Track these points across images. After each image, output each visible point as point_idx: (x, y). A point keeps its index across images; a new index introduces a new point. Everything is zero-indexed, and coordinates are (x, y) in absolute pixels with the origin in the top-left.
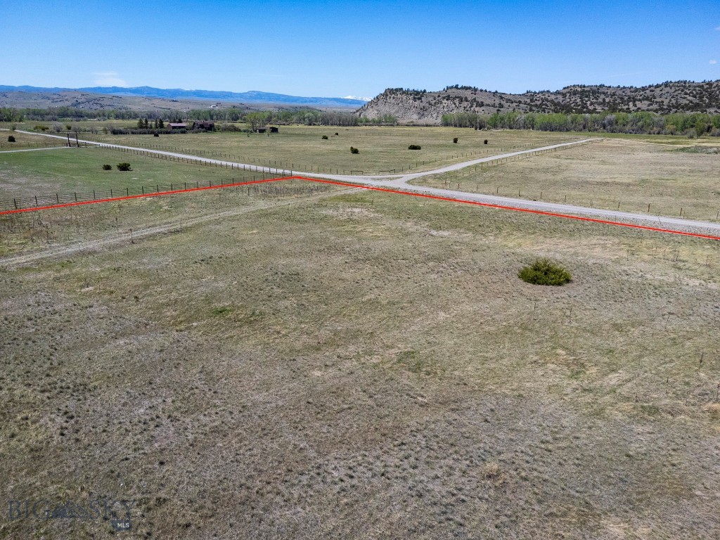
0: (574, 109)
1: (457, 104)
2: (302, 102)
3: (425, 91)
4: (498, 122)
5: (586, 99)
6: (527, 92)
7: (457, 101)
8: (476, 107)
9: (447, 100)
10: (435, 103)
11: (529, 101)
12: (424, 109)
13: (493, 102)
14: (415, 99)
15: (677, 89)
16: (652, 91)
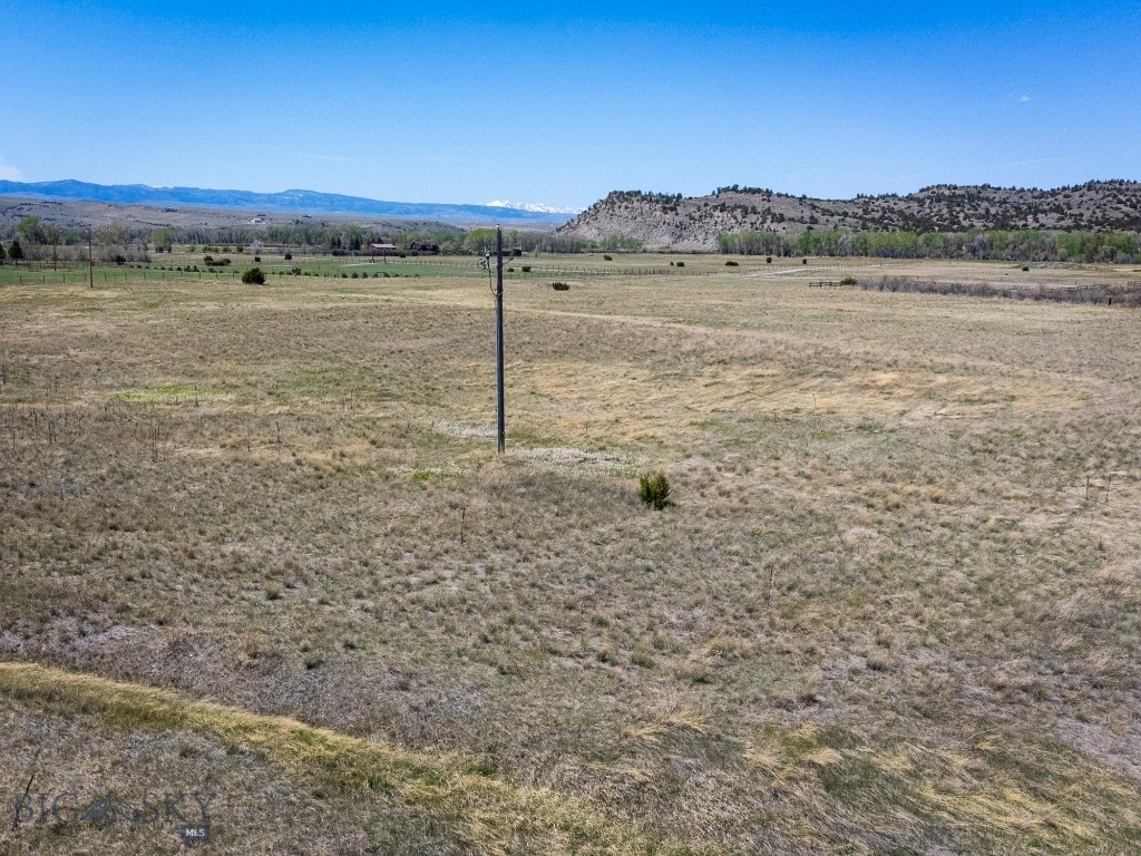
0: (937, 225)
1: (739, 218)
3: (680, 196)
4: (811, 246)
5: (958, 209)
6: (859, 197)
7: (738, 213)
8: (772, 222)
9: (721, 211)
10: (701, 217)
11: (860, 212)
12: (681, 226)
13: (800, 215)
14: (665, 210)
15: (1107, 193)
16: (1068, 196)
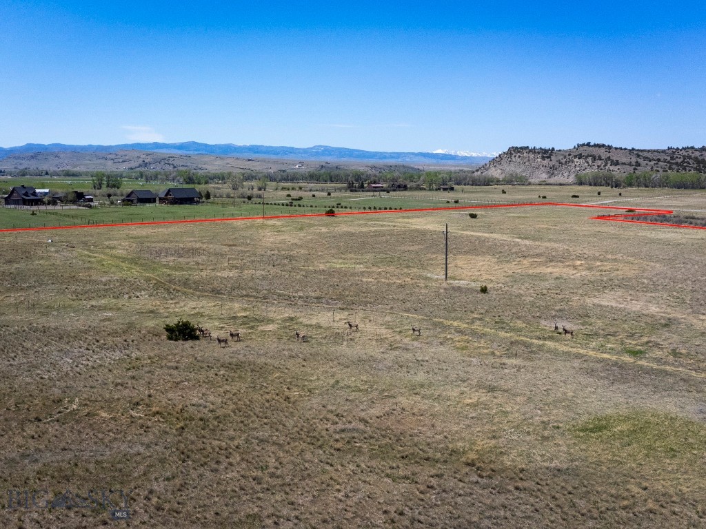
1: (590, 162)
2: (380, 158)
3: (553, 149)
4: (633, 181)
6: (669, 148)
7: (590, 160)
8: (611, 165)
9: (579, 158)
10: (566, 162)
11: (669, 158)
12: (554, 168)
13: (629, 161)
14: (543, 158)
